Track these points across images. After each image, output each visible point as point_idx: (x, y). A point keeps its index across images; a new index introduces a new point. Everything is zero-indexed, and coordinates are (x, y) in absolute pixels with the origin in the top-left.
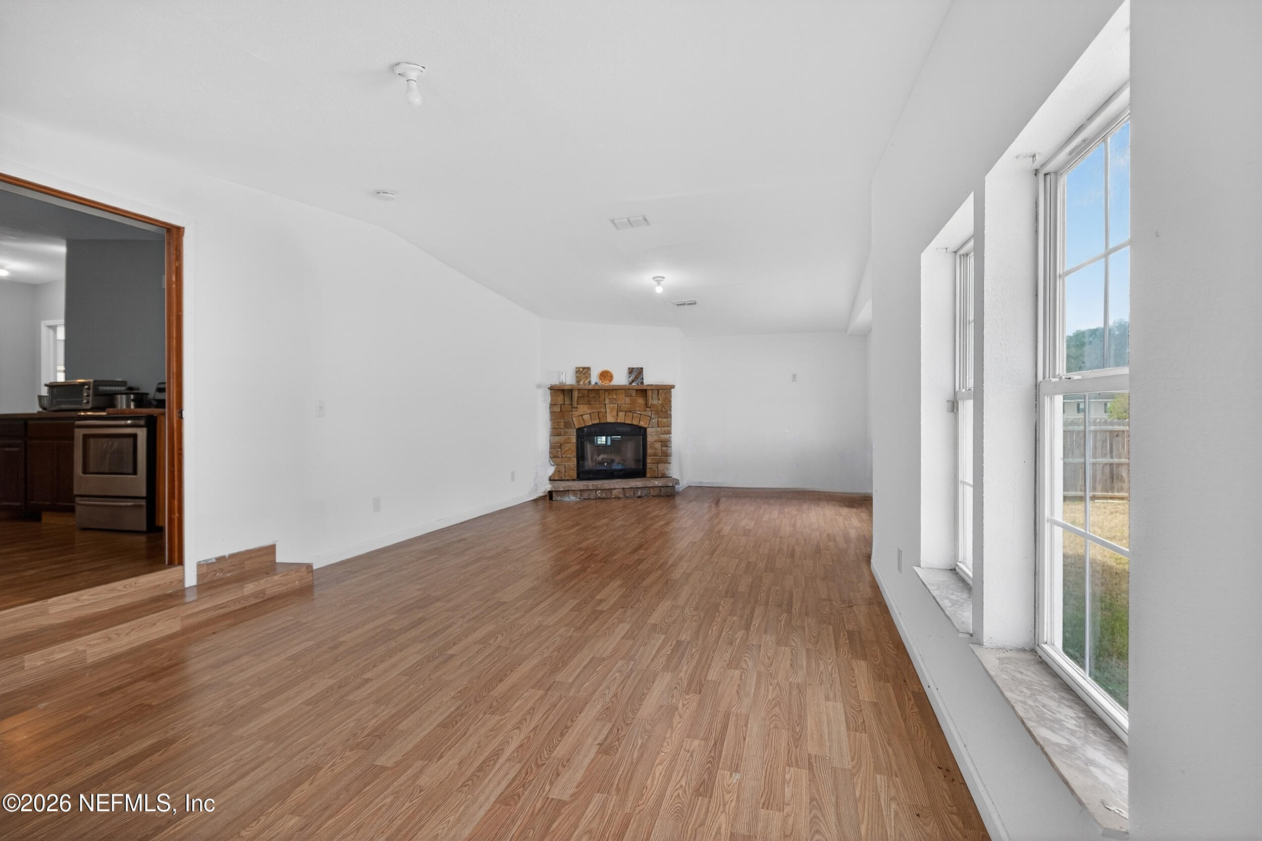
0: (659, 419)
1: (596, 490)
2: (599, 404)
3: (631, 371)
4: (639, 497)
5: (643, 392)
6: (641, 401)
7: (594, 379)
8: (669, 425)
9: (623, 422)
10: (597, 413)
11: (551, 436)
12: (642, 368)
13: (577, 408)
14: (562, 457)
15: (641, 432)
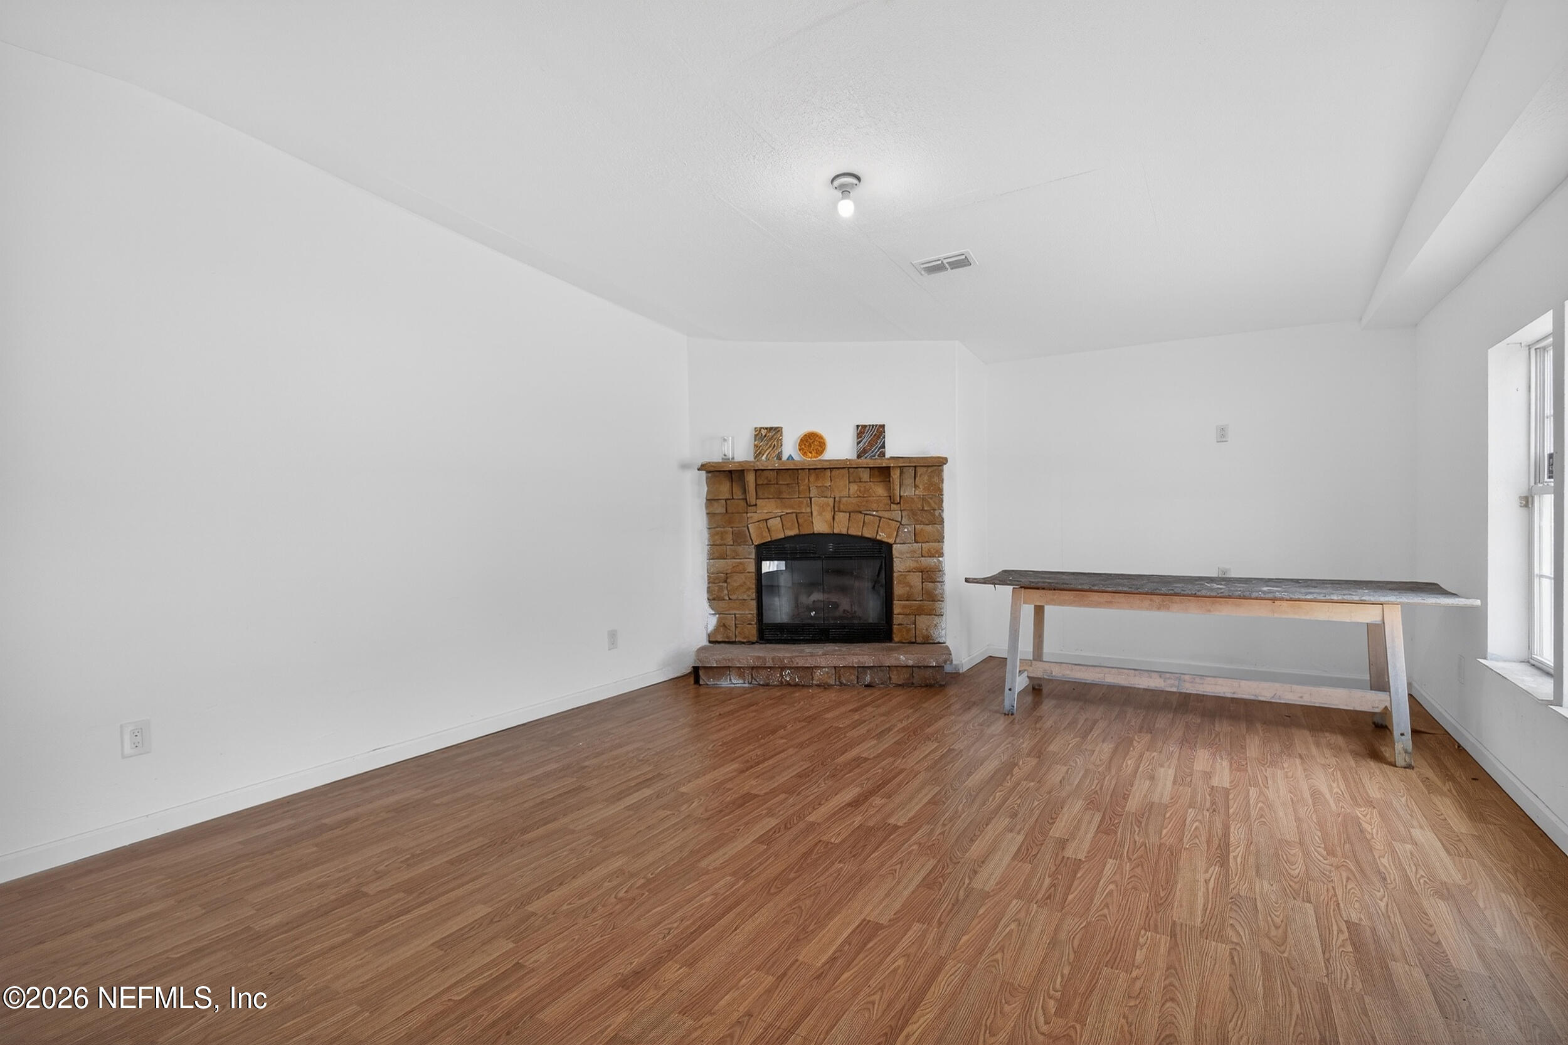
0: (918, 527)
1: (783, 668)
2: (799, 497)
3: (861, 430)
4: (868, 686)
5: (883, 473)
6: (880, 490)
7: (790, 448)
8: (940, 539)
9: (844, 531)
10: (794, 515)
11: (710, 559)
12: (883, 426)
13: (756, 505)
14: (730, 599)
15: (881, 552)
